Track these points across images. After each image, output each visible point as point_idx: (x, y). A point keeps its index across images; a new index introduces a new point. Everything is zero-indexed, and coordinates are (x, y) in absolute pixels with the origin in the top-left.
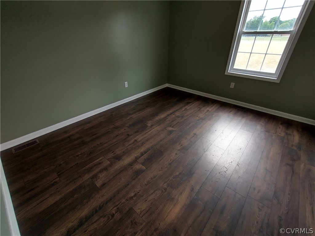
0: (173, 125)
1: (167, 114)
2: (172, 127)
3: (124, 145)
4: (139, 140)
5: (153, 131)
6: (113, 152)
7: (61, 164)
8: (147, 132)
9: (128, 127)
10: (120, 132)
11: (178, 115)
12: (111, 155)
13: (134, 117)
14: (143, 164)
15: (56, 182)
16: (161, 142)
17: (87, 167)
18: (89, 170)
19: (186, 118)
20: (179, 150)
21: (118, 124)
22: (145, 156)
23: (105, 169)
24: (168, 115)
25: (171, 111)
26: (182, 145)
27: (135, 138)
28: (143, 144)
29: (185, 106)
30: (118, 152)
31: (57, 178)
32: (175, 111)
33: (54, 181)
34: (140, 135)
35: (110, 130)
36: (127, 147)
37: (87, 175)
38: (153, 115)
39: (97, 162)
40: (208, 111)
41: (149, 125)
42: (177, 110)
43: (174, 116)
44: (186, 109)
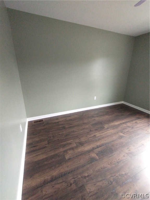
0: (124, 132)
1: (120, 123)
2: (123, 133)
3: (87, 136)
4: (97, 136)
5: (108, 132)
6: (79, 139)
7: (51, 137)
8: (104, 132)
9: (91, 125)
10: (86, 127)
11: (130, 125)
12: (77, 141)
13: (97, 119)
14: (97, 154)
15: (46, 147)
16: (113, 142)
17: (63, 143)
18: (64, 146)
19: (135, 129)
20: (127, 153)
21: (86, 121)
22: (99, 149)
23: (72, 149)
24: (121, 124)
25: (123, 121)
26: (130, 150)
27: (95, 134)
28: (99, 139)
29: (136, 120)
30: (83, 139)
31: (47, 144)
32: (127, 122)
33: (45, 145)
34: (98, 133)
35: (80, 124)
36: (88, 138)
37: (61, 149)
38: (109, 121)
39: (69, 142)
41: (106, 127)
42: (128, 122)
43: (125, 125)
44: (136, 122)
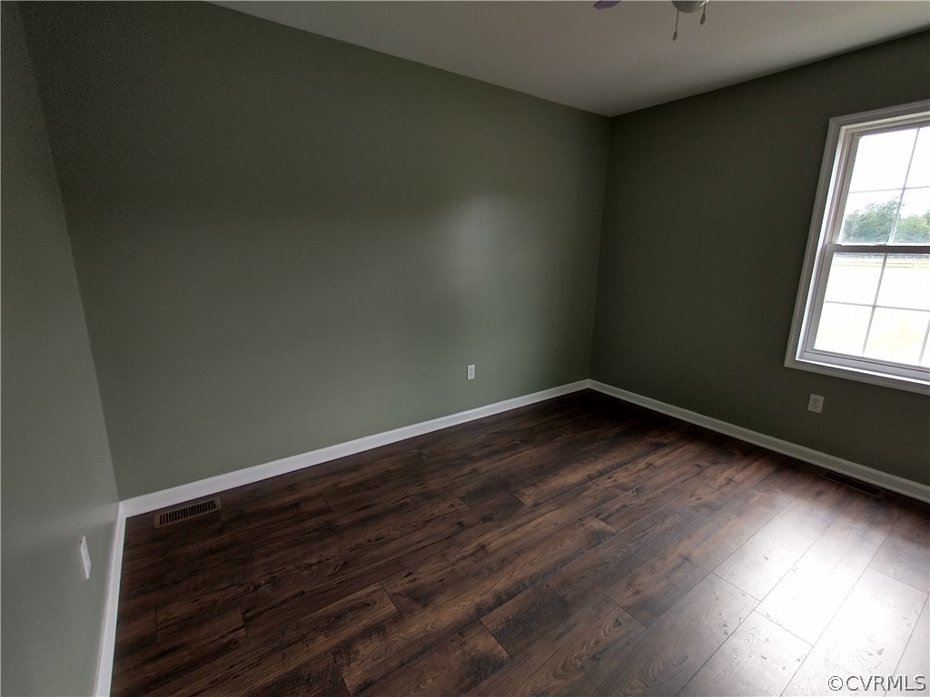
0: (606, 514)
1: (587, 473)
2: (603, 520)
3: (444, 556)
4: (493, 546)
5: (540, 524)
6: (407, 576)
7: (259, 586)
8: (521, 525)
9: (462, 498)
10: (437, 512)
11: (625, 480)
12: (401, 584)
13: (483, 469)
14: (500, 636)
15: (235, 643)
16: (564, 568)
17: (330, 608)
18: (333, 622)
19: (650, 496)
20: (627, 609)
21: (434, 484)
22: (508, 609)
23: (378, 629)
24: (590, 478)
25: (599, 466)
26: (637, 592)
27: (481, 540)
28: (504, 562)
29: (647, 454)
30: (427, 575)
31: (240, 628)
32: (613, 468)
33: (230, 637)
34: (495, 532)
35: (408, 500)
36: (453, 565)
37: (321, 639)
38: (542, 472)
39: (360, 598)
40: (730, 480)
41: (528, 501)
42: (619, 466)
43: (608, 483)
44: (651, 464)
